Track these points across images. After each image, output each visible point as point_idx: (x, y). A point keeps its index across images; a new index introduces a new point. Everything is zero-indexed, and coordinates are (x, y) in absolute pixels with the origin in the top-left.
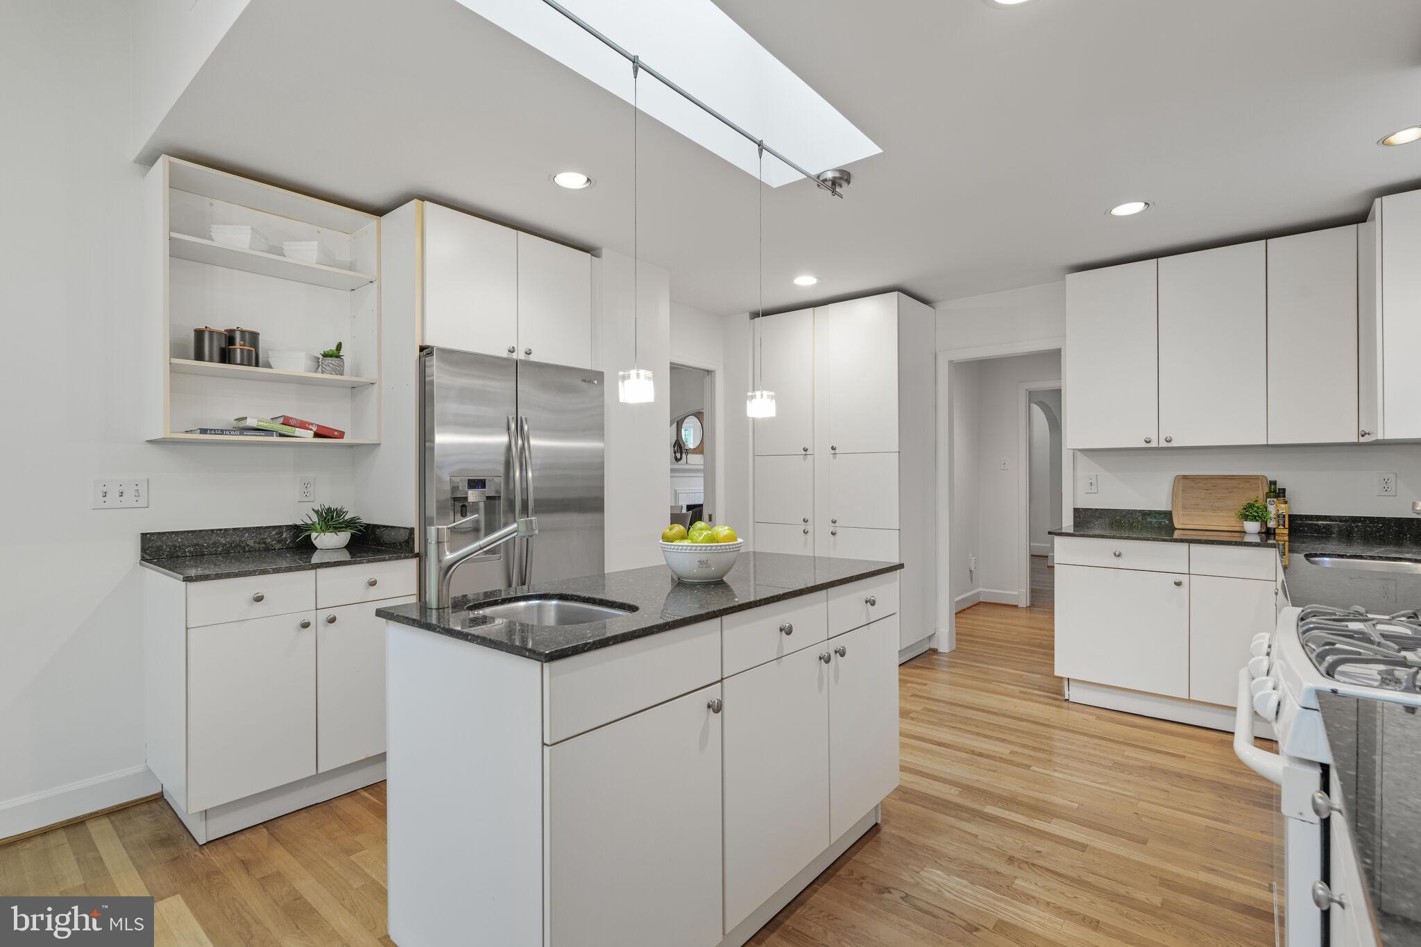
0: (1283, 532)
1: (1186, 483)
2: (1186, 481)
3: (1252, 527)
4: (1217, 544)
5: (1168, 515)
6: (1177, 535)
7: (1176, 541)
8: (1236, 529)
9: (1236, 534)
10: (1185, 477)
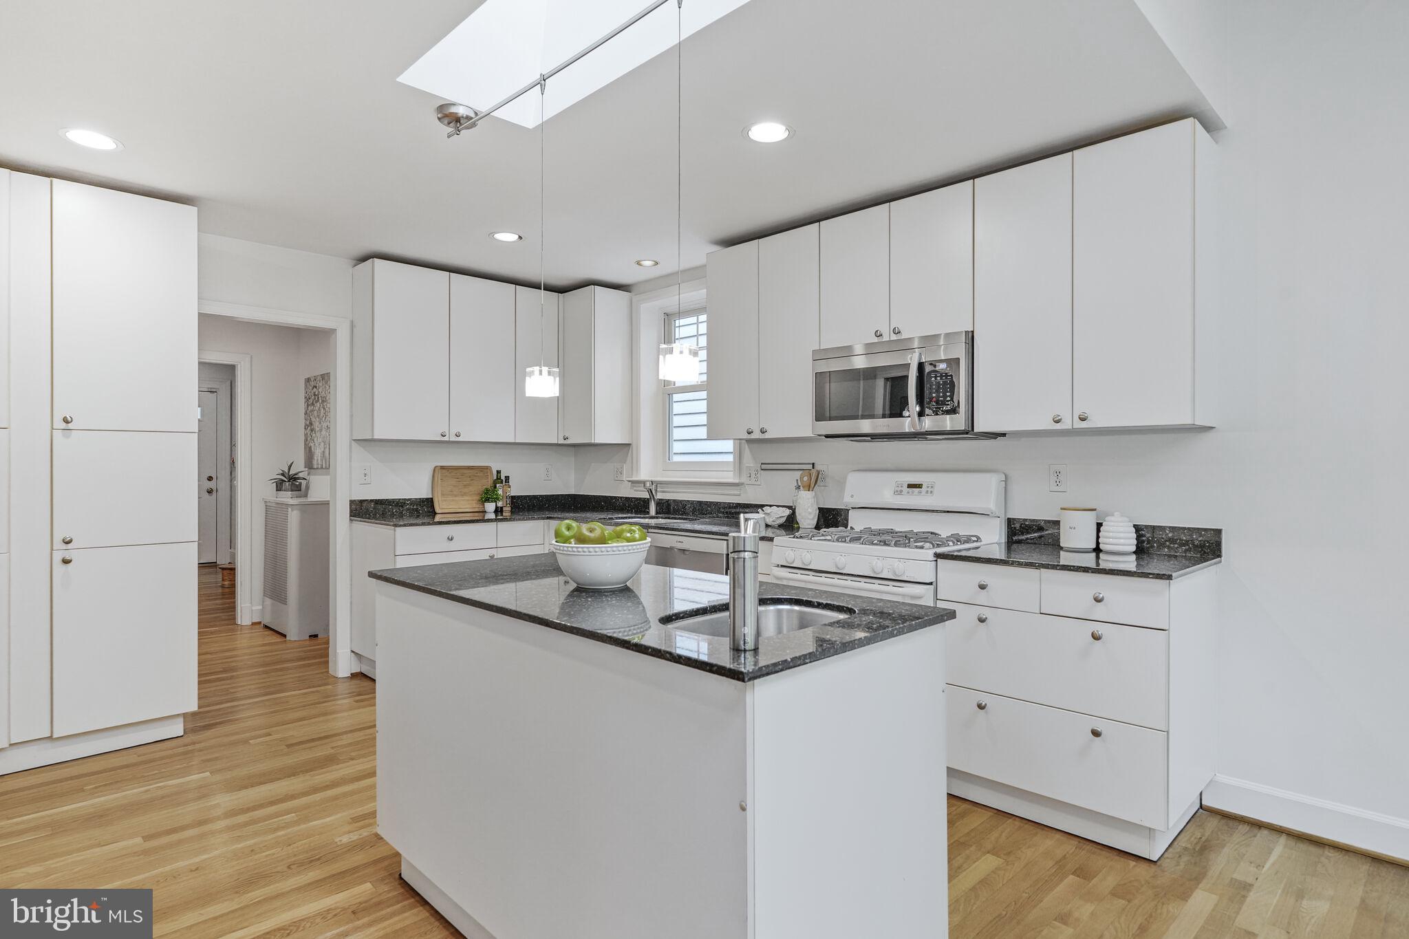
0: (507, 509)
1: (442, 471)
2: (444, 471)
3: (490, 507)
4: (464, 523)
5: (429, 502)
6: (437, 518)
7: (440, 523)
8: (476, 510)
9: (476, 514)
10: (442, 468)
